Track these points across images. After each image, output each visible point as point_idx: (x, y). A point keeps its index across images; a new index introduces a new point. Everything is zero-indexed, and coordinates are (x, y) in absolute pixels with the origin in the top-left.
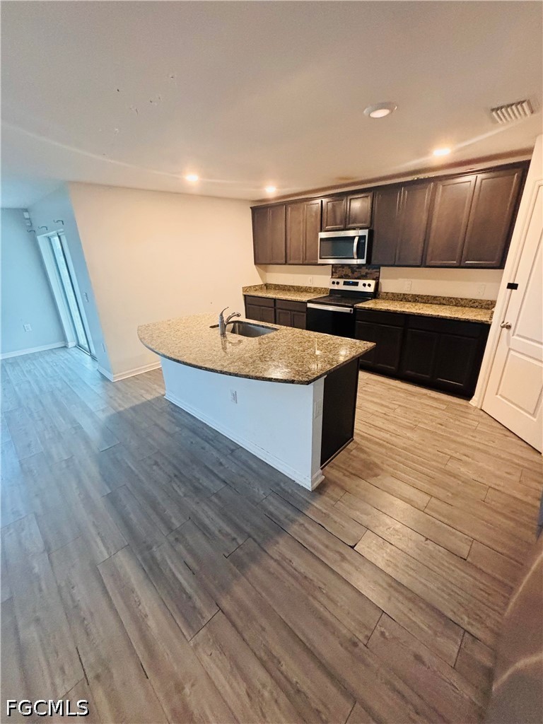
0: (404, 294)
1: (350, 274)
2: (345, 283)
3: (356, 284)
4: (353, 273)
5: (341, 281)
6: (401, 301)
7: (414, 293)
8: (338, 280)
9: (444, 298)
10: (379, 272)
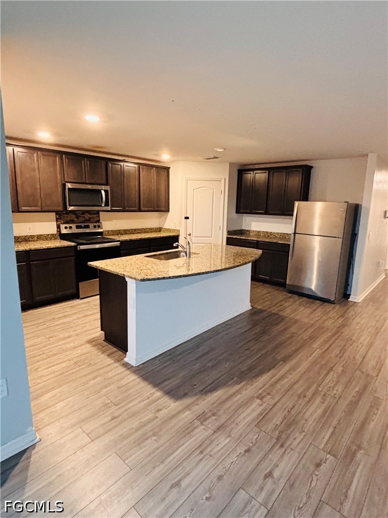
0: (119, 230)
1: (75, 220)
2: (78, 227)
3: (88, 227)
4: (78, 219)
5: (74, 226)
6: (118, 235)
7: (124, 229)
8: (71, 225)
9: (139, 230)
10: (99, 216)
